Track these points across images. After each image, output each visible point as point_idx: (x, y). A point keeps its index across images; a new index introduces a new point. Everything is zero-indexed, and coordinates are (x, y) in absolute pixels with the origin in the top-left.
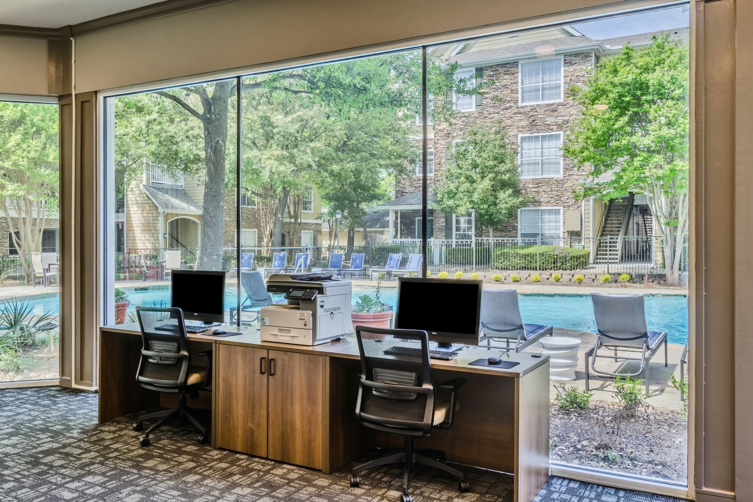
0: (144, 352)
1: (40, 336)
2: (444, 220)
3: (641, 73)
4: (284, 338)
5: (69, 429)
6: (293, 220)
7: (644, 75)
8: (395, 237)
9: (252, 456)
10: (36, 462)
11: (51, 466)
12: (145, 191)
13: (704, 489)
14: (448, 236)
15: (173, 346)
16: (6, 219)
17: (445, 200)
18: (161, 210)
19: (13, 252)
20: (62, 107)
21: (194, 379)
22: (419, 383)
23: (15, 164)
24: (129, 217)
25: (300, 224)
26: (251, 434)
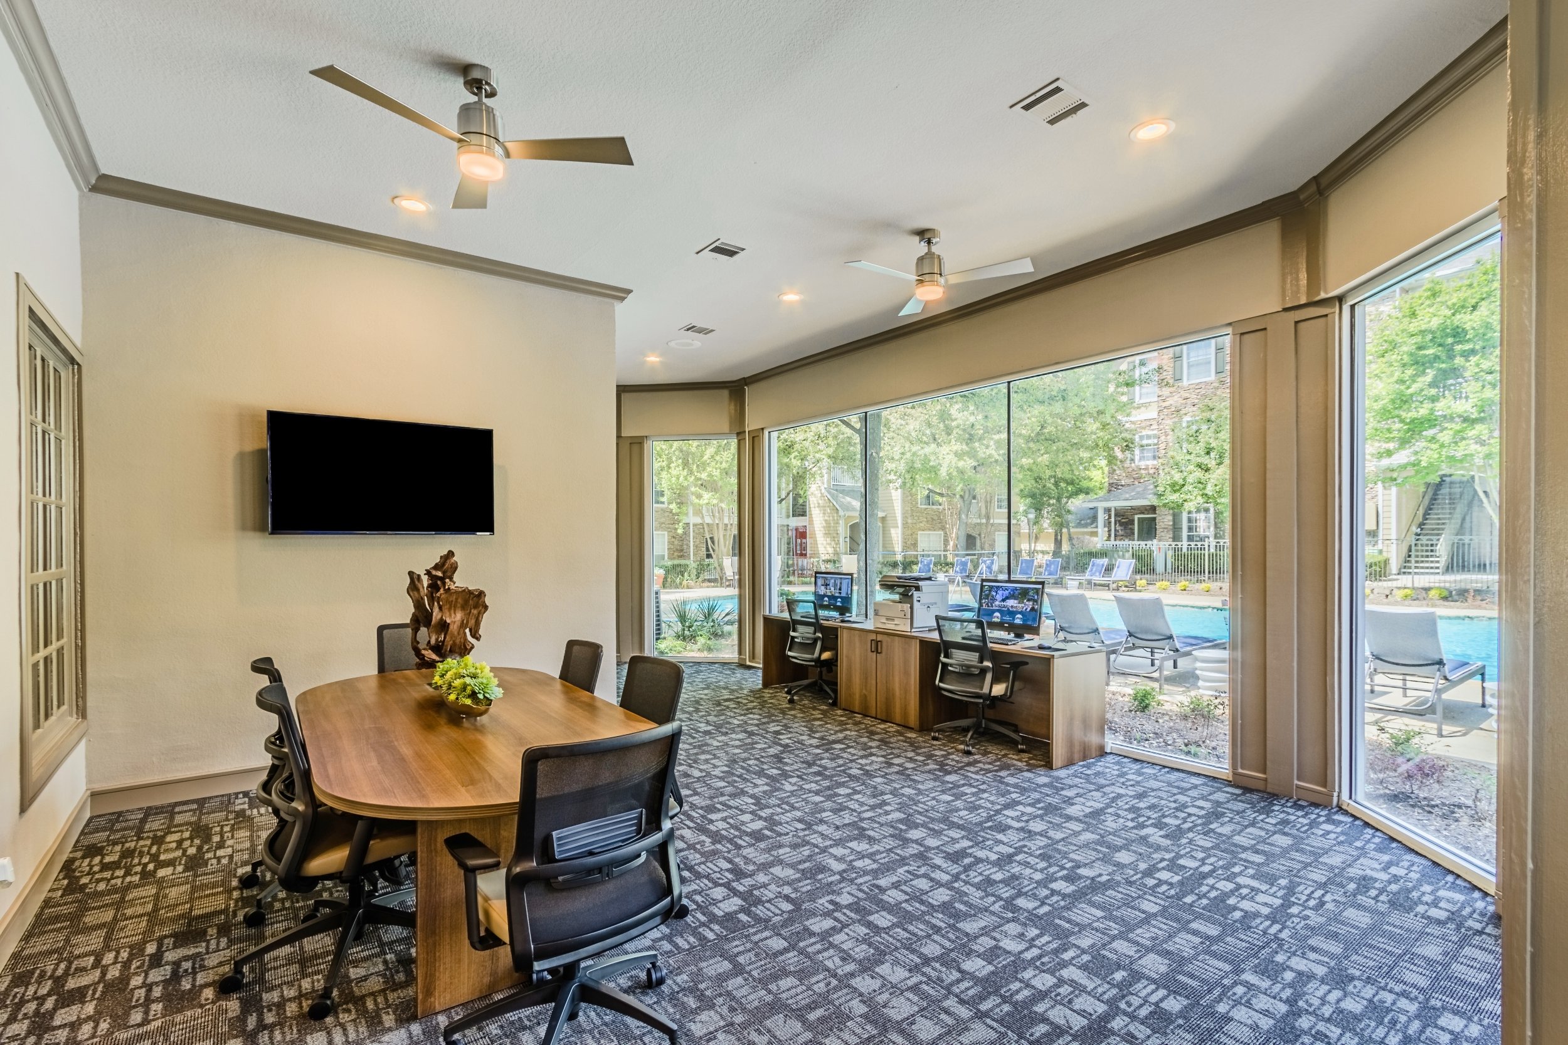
0: (792, 634)
1: (727, 628)
2: (1171, 518)
3: (1453, 315)
4: (890, 626)
5: (742, 689)
6: (984, 521)
7: (1458, 316)
8: (1109, 539)
9: (865, 716)
10: (719, 704)
11: (728, 707)
12: (826, 494)
13: (1240, 771)
14: (1176, 538)
15: (811, 629)
16: (702, 524)
17: (1168, 492)
18: (841, 513)
19: (709, 556)
20: (739, 441)
21: (826, 655)
22: (981, 661)
23: (710, 475)
24: (811, 521)
25: (992, 525)
26: (864, 699)
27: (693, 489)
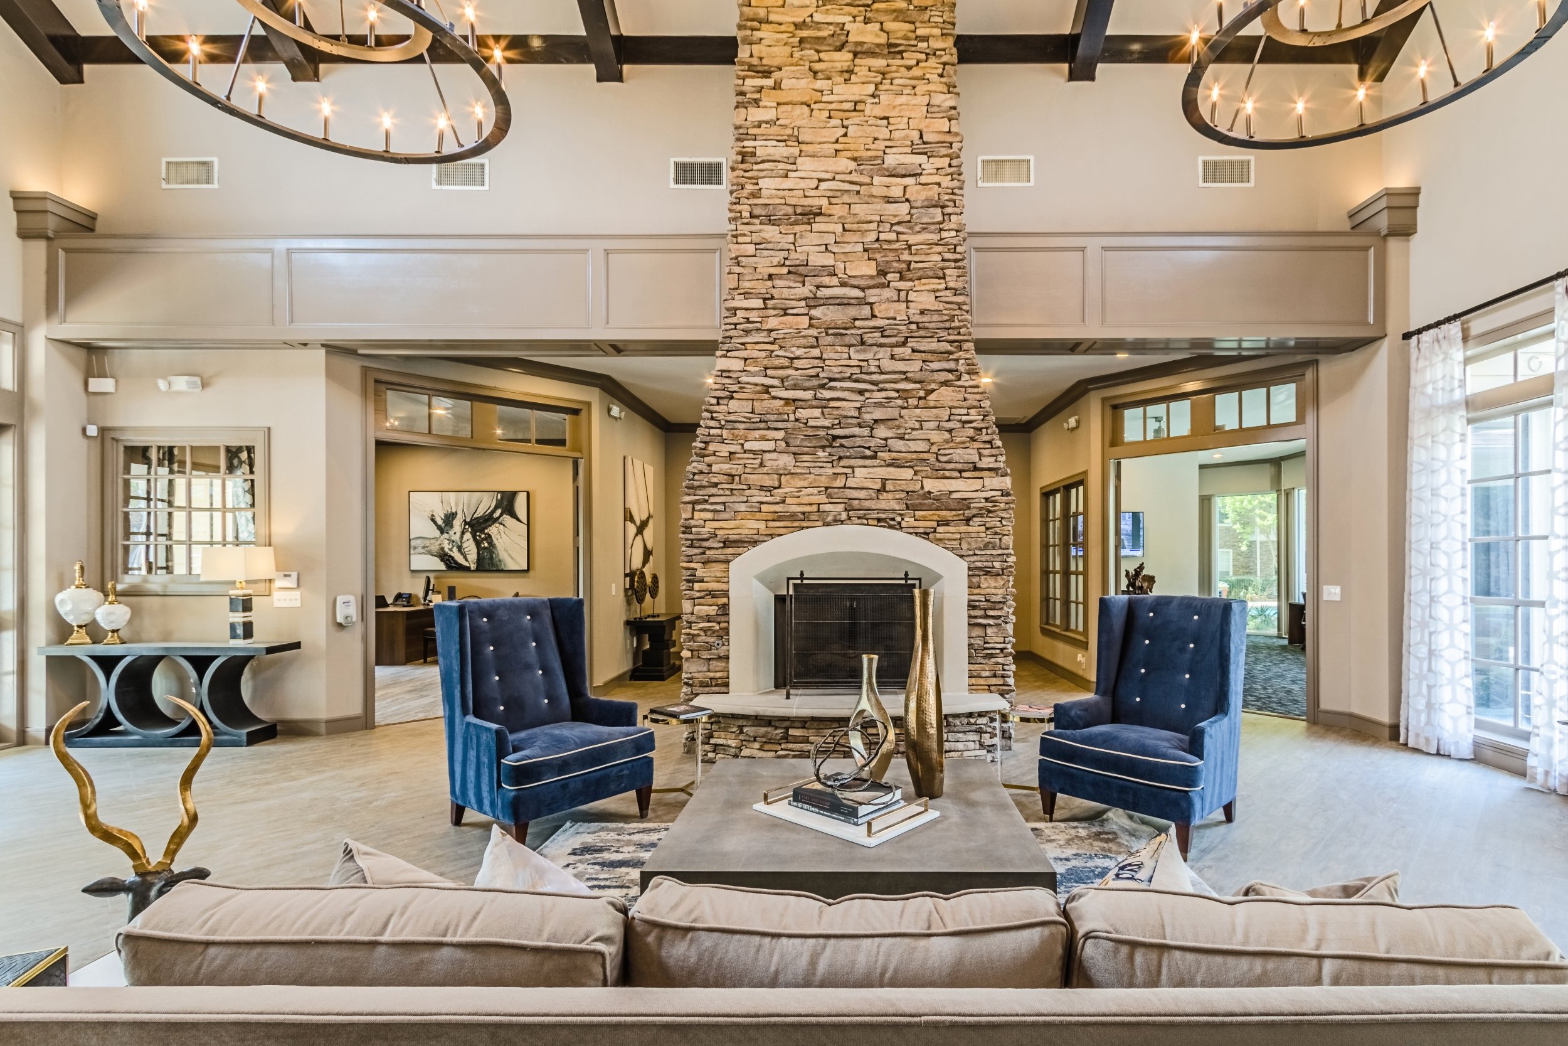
27: (1257, 511)
